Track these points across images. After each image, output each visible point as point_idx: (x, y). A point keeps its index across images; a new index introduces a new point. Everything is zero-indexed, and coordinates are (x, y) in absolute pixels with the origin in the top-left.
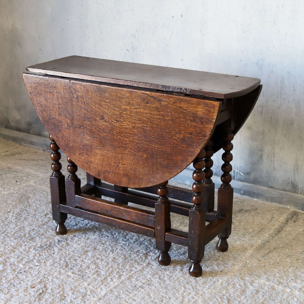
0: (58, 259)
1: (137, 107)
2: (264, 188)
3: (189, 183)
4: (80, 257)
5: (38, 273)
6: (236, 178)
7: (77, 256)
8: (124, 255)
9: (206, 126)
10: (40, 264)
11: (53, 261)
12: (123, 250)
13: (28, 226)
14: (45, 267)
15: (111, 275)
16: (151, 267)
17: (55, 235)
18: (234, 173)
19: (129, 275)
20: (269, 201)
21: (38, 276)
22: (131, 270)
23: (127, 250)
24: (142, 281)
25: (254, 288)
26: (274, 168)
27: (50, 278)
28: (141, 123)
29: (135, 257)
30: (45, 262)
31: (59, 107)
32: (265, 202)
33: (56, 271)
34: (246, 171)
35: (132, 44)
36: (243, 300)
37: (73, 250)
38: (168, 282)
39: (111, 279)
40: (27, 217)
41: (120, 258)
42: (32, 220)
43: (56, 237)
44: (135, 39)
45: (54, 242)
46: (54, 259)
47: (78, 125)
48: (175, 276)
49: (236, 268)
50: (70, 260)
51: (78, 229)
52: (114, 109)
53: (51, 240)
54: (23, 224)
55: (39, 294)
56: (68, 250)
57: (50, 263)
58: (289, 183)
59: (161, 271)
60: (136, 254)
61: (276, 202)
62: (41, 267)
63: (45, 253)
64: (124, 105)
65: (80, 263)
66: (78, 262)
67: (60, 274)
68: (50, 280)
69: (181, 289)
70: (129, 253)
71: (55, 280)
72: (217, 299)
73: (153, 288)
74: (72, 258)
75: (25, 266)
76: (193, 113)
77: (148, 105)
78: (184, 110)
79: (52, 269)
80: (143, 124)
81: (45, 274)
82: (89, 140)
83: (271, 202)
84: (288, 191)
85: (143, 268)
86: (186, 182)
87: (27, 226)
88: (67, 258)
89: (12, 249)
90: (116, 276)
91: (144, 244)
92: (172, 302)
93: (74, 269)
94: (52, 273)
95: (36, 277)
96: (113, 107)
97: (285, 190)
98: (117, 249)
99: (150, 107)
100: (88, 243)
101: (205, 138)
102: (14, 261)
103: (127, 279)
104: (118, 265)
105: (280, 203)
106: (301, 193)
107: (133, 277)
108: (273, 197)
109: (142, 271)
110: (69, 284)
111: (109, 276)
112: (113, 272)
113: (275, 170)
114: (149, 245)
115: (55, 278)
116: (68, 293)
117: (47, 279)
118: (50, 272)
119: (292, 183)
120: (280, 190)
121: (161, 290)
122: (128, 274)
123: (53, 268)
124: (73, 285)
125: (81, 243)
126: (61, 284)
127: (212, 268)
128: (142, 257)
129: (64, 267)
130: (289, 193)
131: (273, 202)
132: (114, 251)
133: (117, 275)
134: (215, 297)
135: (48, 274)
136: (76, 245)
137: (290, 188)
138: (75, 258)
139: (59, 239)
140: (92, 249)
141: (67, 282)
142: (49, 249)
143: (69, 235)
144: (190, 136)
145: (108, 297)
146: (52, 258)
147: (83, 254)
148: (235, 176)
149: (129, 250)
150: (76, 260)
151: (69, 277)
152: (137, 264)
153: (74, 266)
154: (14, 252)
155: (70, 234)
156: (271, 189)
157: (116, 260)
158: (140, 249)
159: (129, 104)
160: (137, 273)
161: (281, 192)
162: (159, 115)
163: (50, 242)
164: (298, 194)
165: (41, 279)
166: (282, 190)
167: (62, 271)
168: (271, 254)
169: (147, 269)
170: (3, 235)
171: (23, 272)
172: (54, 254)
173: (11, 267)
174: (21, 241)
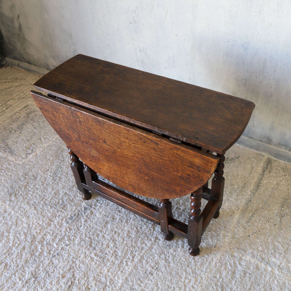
0: (84, 235)
4: (101, 231)
5: (68, 256)
7: (99, 229)
8: (136, 227)
9: (203, 174)
10: (70, 242)
11: (80, 238)
12: (136, 219)
13: (62, 189)
14: (74, 246)
15: (126, 256)
16: (158, 242)
17: (82, 200)
19: (141, 256)
20: (248, 147)
21: (68, 259)
22: (142, 248)
23: (139, 220)
24: (151, 264)
25: (242, 269)
27: (77, 263)
28: (140, 155)
29: (145, 229)
30: (73, 239)
31: (66, 125)
32: (245, 148)
33: (82, 252)
35: (133, 18)
36: (234, 287)
37: (96, 221)
38: (172, 265)
39: (126, 262)
40: (61, 176)
41: (133, 231)
42: (65, 180)
43: (83, 202)
44: (136, 14)
45: (81, 210)
46: (81, 235)
47: (85, 141)
48: (178, 255)
49: (227, 241)
50: (94, 236)
53: (79, 208)
54: (58, 186)
55: (68, 287)
56: (92, 222)
57: (78, 241)
58: (265, 137)
59: (166, 248)
60: (146, 225)
61: (254, 149)
62: (71, 247)
63: (74, 226)
64: (122, 138)
65: (101, 239)
66: (100, 239)
67: (85, 256)
68: (78, 266)
69: (183, 275)
70: (140, 223)
71: (81, 265)
72: (213, 287)
73: (160, 274)
74: (95, 233)
75: (58, 246)
77: (145, 144)
78: (181, 157)
80: (142, 156)
81: (73, 258)
83: (250, 148)
84: (264, 142)
85: (152, 245)
87: (60, 189)
88: (91, 233)
89: (49, 221)
90: (130, 258)
93: (97, 248)
94: (79, 256)
95: (66, 262)
96: (113, 137)
97: (262, 141)
98: (131, 218)
99: (147, 146)
100: (107, 211)
102: (50, 239)
103: (139, 262)
104: (132, 241)
105: (258, 150)
106: (274, 145)
107: (143, 258)
108: (252, 145)
109: (151, 248)
110: (92, 271)
111: (124, 258)
112: (127, 252)
113: (254, 127)
115: (81, 263)
116: (92, 284)
117: (75, 265)
118: (78, 254)
119: (267, 137)
120: (258, 141)
121: (167, 277)
122: (139, 254)
123: (80, 248)
124: (96, 273)
125: (102, 212)
126: (86, 271)
127: (207, 241)
128: (151, 228)
129: (89, 247)
130: (264, 144)
131: (252, 148)
132: (128, 221)
133: (131, 256)
134: (211, 284)
135: (76, 256)
136: (98, 214)
137: (266, 141)
138: (98, 232)
139: (86, 205)
140: (111, 219)
141: (91, 268)
142: (78, 221)
144: (187, 176)
146: (79, 233)
147: (103, 227)
149: (140, 220)
150: (98, 235)
151: (92, 261)
152: (146, 239)
153: (96, 244)
154: (50, 225)
155: (94, 199)
156: (250, 139)
157: (130, 233)
160: (147, 252)
162: (157, 154)
163: (78, 210)
164: (272, 145)
165: (70, 264)
167: (87, 253)
168: (253, 218)
169: (155, 245)
170: (42, 203)
171: (56, 255)
172: (81, 226)
173: (47, 248)
174: (56, 210)
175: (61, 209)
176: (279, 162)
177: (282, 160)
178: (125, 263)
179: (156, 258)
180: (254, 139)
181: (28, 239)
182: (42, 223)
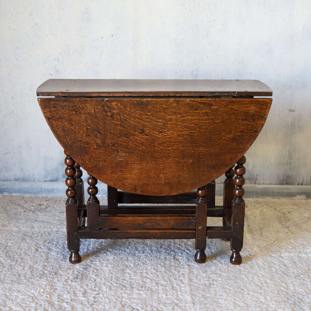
0: (108, 283)
1: (184, 115)
7: (120, 276)
8: (159, 264)
9: (257, 122)
10: (98, 292)
11: (107, 286)
12: (152, 260)
13: (35, 264)
14: (106, 293)
15: (172, 282)
16: (194, 267)
19: (188, 278)
21: (112, 301)
22: (183, 274)
23: (156, 260)
25: (289, 261)
28: (188, 130)
29: (169, 263)
31: (87, 129)
37: (108, 272)
42: (30, 258)
44: (59, 62)
45: (80, 270)
46: (105, 284)
47: (111, 143)
48: (223, 268)
49: (256, 250)
50: (120, 281)
51: (86, 254)
52: (157, 120)
54: (27, 264)
56: (105, 274)
57: (106, 289)
60: (167, 260)
62: (104, 294)
63: (87, 282)
64: (169, 115)
65: (132, 281)
66: (129, 281)
67: (129, 294)
68: (129, 302)
69: (242, 277)
70: (160, 261)
71: (132, 300)
72: (277, 276)
73: (221, 282)
74: (119, 279)
75: (87, 297)
76: (246, 113)
77: (197, 111)
78: (236, 111)
79: (116, 293)
80: (190, 130)
81: (116, 299)
82: (124, 156)
85: (190, 270)
87: (33, 264)
88: (114, 280)
89: (51, 287)
90: (179, 282)
91: (161, 251)
92: (250, 287)
93: (135, 287)
94: (121, 296)
95: (113, 304)
96: (156, 119)
98: (146, 261)
99: (199, 113)
100: (113, 263)
101: (256, 134)
102: (69, 296)
103: (190, 282)
104: (166, 273)
107: (192, 279)
109: (191, 272)
110: (150, 300)
112: (171, 280)
114: (167, 251)
116: (160, 307)
117: (125, 302)
118: (118, 296)
121: (230, 282)
122: (184, 277)
124: (155, 300)
125: (108, 265)
126: (143, 302)
128: (175, 261)
129: (124, 288)
132: (146, 263)
134: (274, 275)
135: (118, 298)
136: (105, 268)
138: (121, 278)
139: (82, 267)
140: (124, 267)
141: (145, 299)
143: (86, 262)
144: (240, 134)
145: (197, 300)
146: (101, 284)
147: (123, 273)
151: (141, 295)
152: (179, 268)
153: (131, 285)
154: (56, 289)
157: (157, 270)
158: (165, 256)
159: (175, 113)
160: (190, 274)
162: (208, 119)
163: (77, 271)
165: (119, 303)
167: (128, 292)
168: (264, 234)
169: (193, 269)
170: (23, 278)
171: (94, 303)
172: (96, 280)
173: (75, 302)
174: (49, 278)
175: (55, 276)
176: (248, 200)
177: (250, 198)
178: (178, 286)
179: (204, 276)
181: (42, 303)
182: (44, 290)
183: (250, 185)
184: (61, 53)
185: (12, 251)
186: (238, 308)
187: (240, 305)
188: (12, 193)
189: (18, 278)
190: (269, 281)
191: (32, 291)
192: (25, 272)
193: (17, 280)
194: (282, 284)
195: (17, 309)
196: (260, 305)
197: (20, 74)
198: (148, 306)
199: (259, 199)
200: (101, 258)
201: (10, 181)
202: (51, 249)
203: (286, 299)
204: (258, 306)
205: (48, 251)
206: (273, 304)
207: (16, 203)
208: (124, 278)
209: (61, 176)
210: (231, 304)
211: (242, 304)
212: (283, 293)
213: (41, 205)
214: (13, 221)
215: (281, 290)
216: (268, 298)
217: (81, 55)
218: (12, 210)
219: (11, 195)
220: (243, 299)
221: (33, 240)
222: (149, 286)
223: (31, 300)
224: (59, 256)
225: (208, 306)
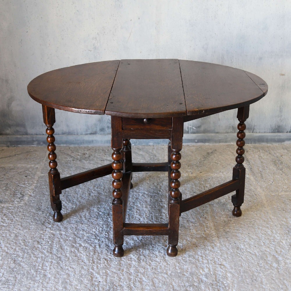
2: (213, 134)
3: (153, 143)
6: (189, 132)
15: (199, 220)
18: (188, 129)
20: (217, 143)
26: (219, 119)
32: (214, 144)
34: (197, 126)
35: (93, 45)
44: (96, 41)
49: (260, 190)
58: (230, 127)
61: (223, 142)
83: (219, 143)
84: (230, 133)
86: (149, 144)
92: (259, 223)
97: (228, 133)
100: (151, 205)
105: (226, 142)
108: (220, 139)
113: (220, 121)
119: (232, 127)
120: (224, 133)
122: (208, 215)
130: (231, 134)
131: (220, 142)
136: (145, 209)
137: (232, 130)
148: (189, 130)
156: (217, 134)
161: (225, 134)
166: (225, 133)
170: (84, 219)
171: (142, 239)
172: (140, 219)
173: (128, 239)
174: (104, 218)
175: (108, 216)
176: (248, 146)
177: (249, 144)
180: (220, 133)
181: (103, 240)
182: (102, 229)
183: (249, 134)
184: (98, 33)
185: (70, 196)
186: (252, 241)
187: (254, 238)
188: (60, 144)
189: (80, 219)
190: (273, 217)
191: (94, 230)
192: (85, 214)
193: (79, 220)
194: (283, 219)
195: (85, 245)
196: (268, 237)
197: (65, 51)
198: (184, 240)
199: (256, 144)
200: (141, 200)
201: (59, 134)
202: (101, 193)
203: (287, 232)
204: (267, 238)
205: (98, 195)
206: (278, 236)
207: (65, 153)
208: (161, 217)
209: (99, 130)
210: (247, 237)
211: (254, 237)
212: (284, 226)
213: (85, 154)
214: (66, 169)
215: (283, 224)
216: (274, 232)
217: (114, 34)
218: (63, 159)
219: (59, 145)
220: (255, 233)
221: (85, 186)
222: (182, 223)
223: (94, 237)
224: (107, 199)
225: (229, 239)
